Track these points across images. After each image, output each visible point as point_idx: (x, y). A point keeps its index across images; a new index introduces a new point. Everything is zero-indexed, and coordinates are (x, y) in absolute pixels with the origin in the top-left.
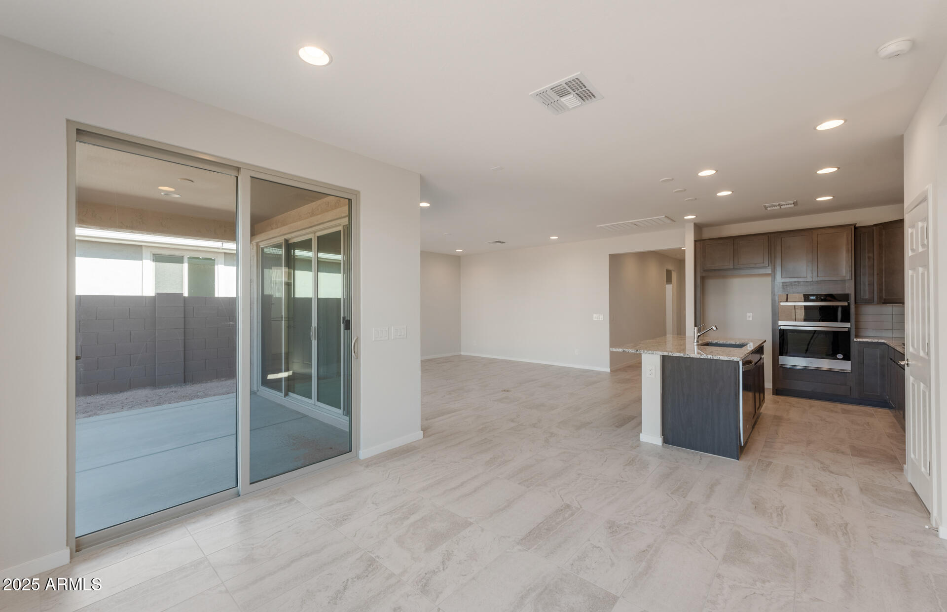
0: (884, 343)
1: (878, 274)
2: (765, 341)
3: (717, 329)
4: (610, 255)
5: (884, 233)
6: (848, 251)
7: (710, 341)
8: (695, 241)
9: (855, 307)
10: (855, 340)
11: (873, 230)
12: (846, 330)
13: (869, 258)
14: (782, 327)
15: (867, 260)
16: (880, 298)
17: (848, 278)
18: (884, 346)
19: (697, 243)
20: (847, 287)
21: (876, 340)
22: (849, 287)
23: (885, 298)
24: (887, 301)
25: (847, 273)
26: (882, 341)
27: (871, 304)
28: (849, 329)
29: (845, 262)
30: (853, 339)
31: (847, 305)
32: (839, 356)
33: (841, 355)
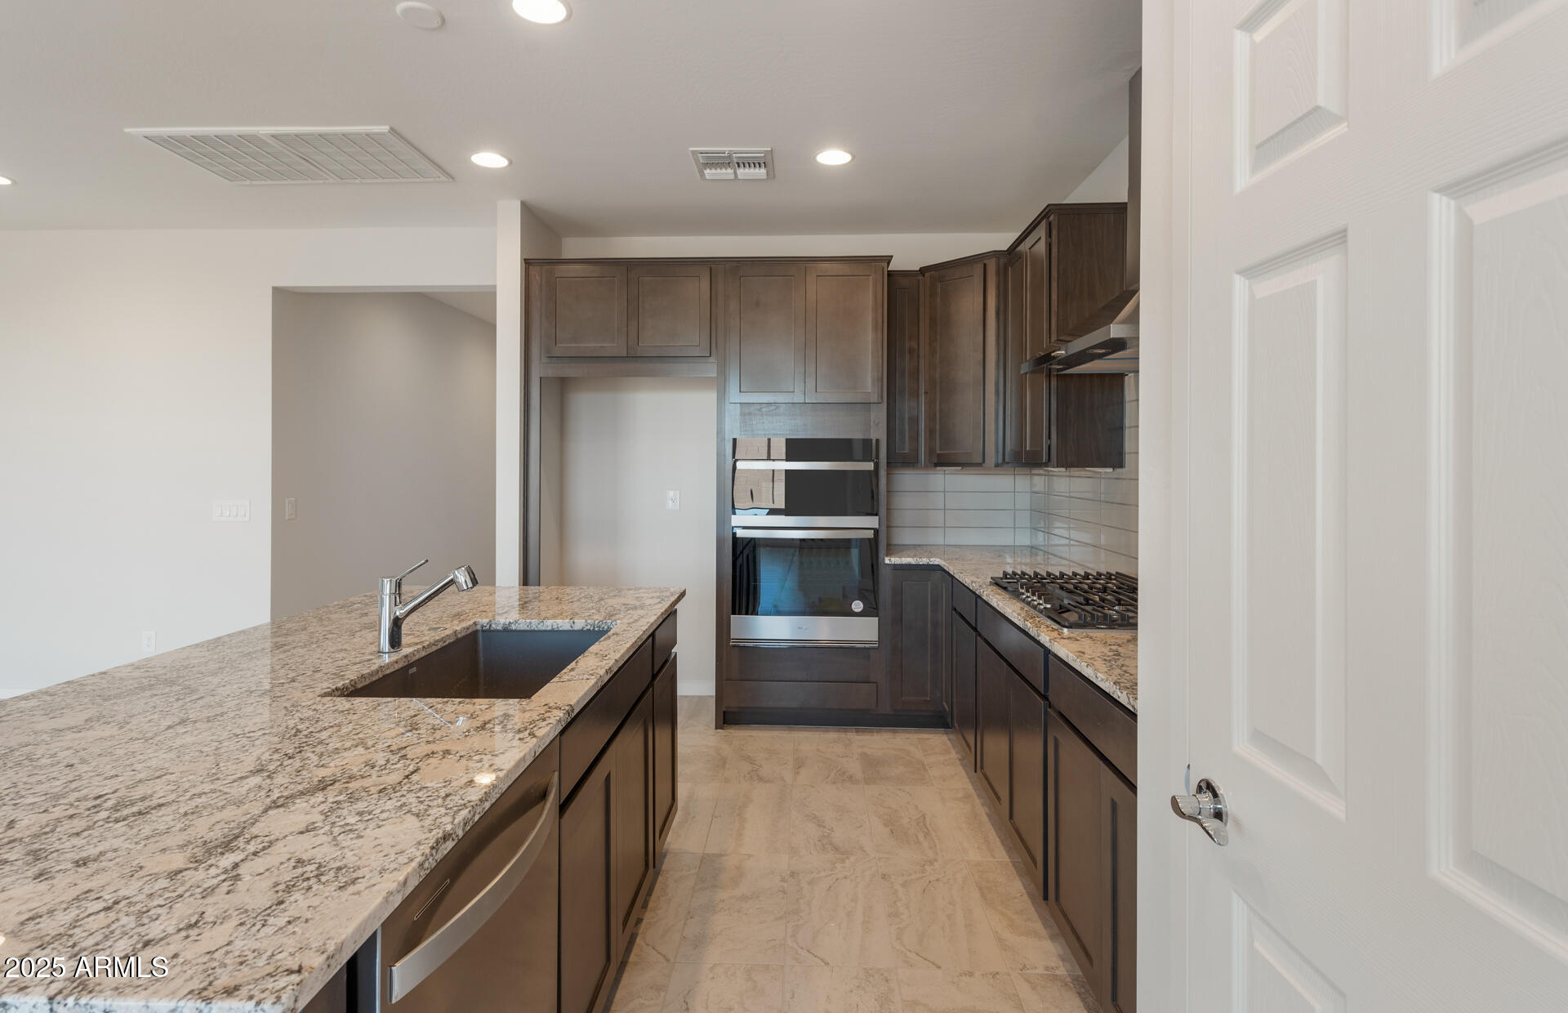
0: (938, 568)
1: (926, 393)
2: (683, 594)
3: (475, 582)
4: (278, 292)
5: (939, 290)
6: (875, 328)
7: (485, 621)
8: (528, 263)
9: (888, 474)
10: (887, 561)
11: (919, 281)
12: (870, 534)
13: (911, 351)
14: (740, 533)
15: (907, 356)
16: (931, 451)
17: (874, 398)
18: (939, 573)
19: (534, 270)
20: (874, 422)
21: (924, 561)
22: (877, 422)
23: (938, 452)
24: (942, 461)
25: (873, 384)
26: (936, 561)
27: (914, 466)
28: (876, 531)
29: (870, 355)
30: (884, 560)
31: (872, 469)
32: (857, 606)
33: (860, 602)
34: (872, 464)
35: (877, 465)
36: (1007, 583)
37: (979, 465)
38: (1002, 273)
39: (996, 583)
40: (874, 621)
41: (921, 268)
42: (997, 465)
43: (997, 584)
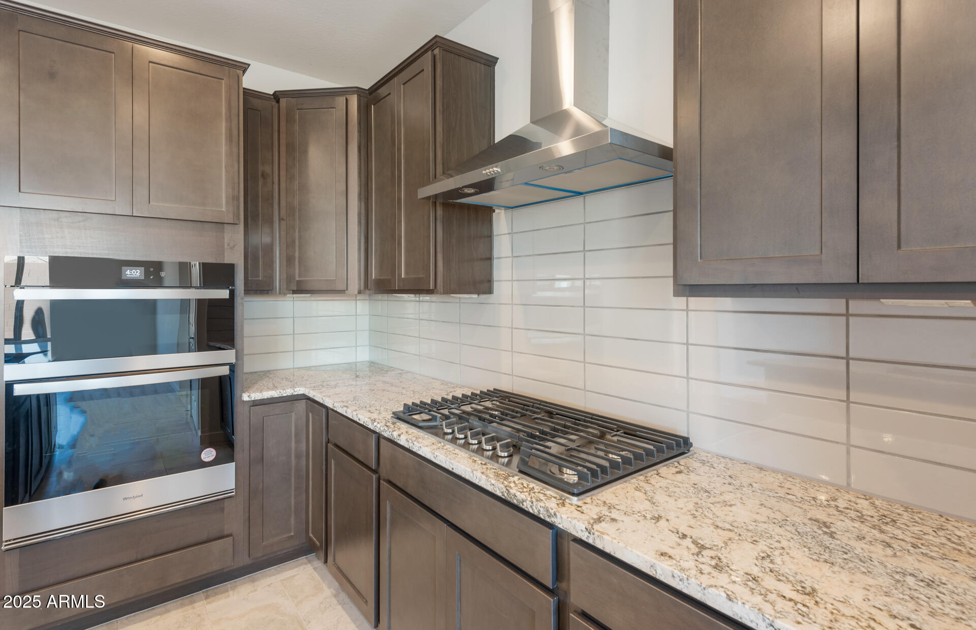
0: (304, 398)
5: (297, 118)
9: (244, 301)
10: (245, 397)
11: (272, 106)
12: (224, 371)
13: (264, 176)
16: (290, 279)
17: (227, 218)
18: (306, 405)
20: (229, 245)
21: (288, 392)
22: (231, 245)
23: (298, 279)
24: (300, 289)
25: (227, 203)
26: (300, 390)
27: (268, 293)
28: (232, 367)
29: (224, 170)
30: (241, 396)
31: (227, 297)
32: (209, 454)
33: (212, 449)
34: (228, 291)
35: (232, 293)
36: (406, 415)
37: (341, 292)
38: (364, 110)
39: (398, 417)
40: (230, 468)
41: (275, 92)
42: (360, 292)
43: (399, 419)
